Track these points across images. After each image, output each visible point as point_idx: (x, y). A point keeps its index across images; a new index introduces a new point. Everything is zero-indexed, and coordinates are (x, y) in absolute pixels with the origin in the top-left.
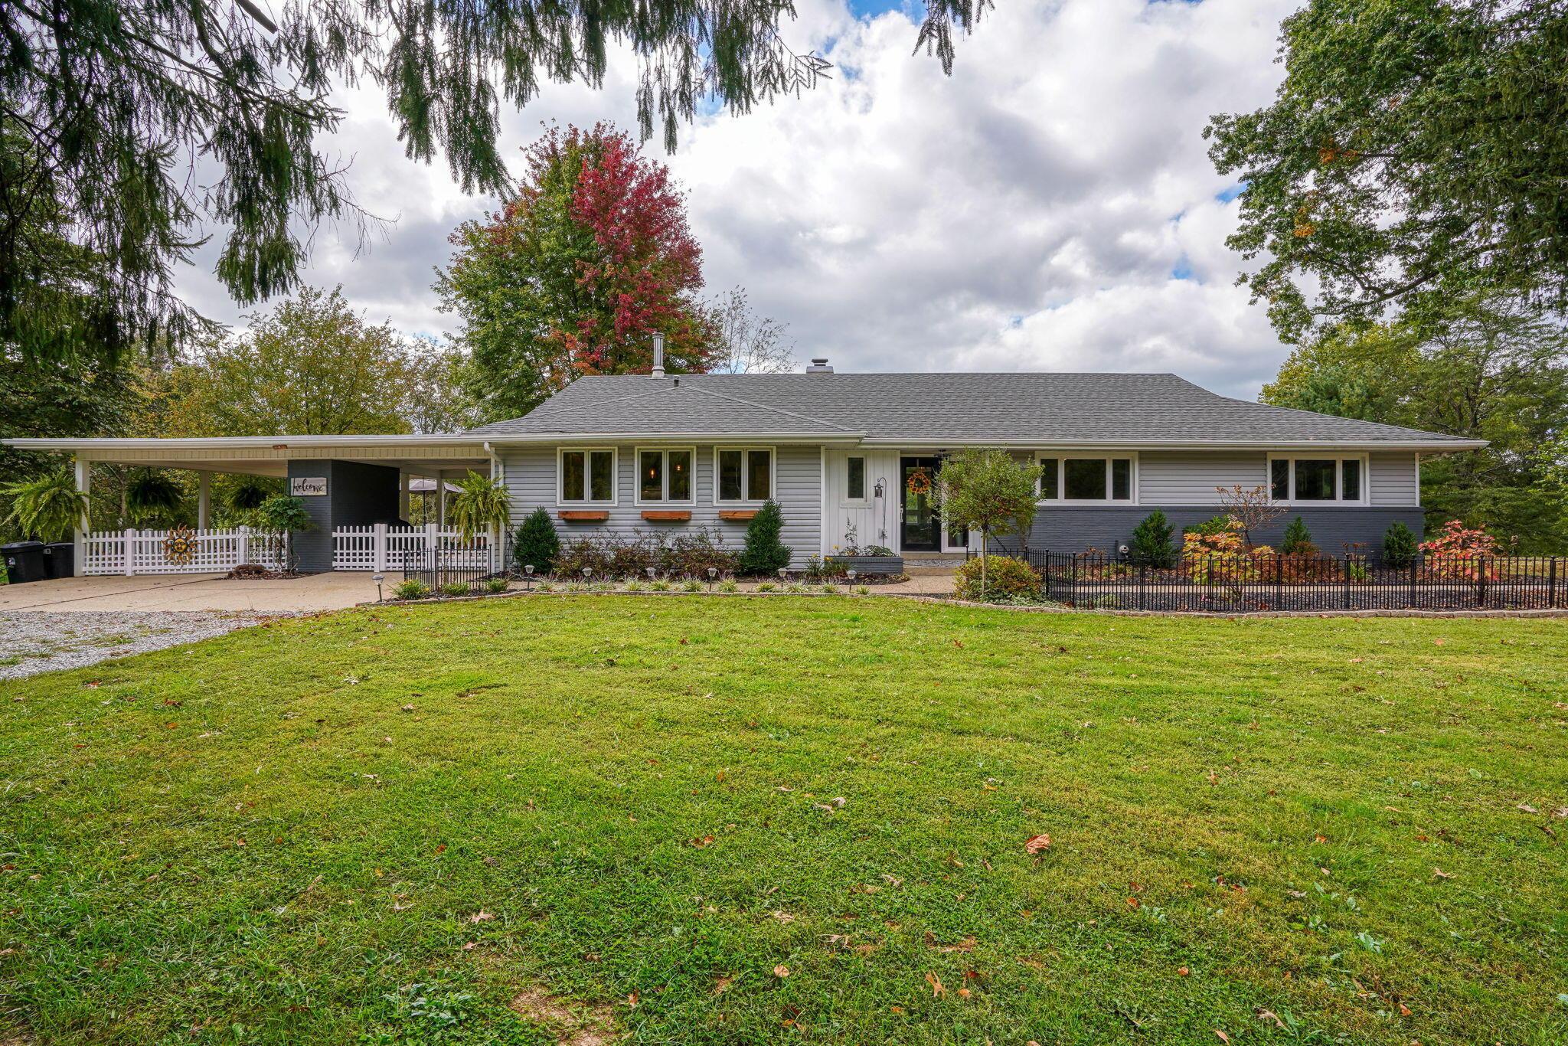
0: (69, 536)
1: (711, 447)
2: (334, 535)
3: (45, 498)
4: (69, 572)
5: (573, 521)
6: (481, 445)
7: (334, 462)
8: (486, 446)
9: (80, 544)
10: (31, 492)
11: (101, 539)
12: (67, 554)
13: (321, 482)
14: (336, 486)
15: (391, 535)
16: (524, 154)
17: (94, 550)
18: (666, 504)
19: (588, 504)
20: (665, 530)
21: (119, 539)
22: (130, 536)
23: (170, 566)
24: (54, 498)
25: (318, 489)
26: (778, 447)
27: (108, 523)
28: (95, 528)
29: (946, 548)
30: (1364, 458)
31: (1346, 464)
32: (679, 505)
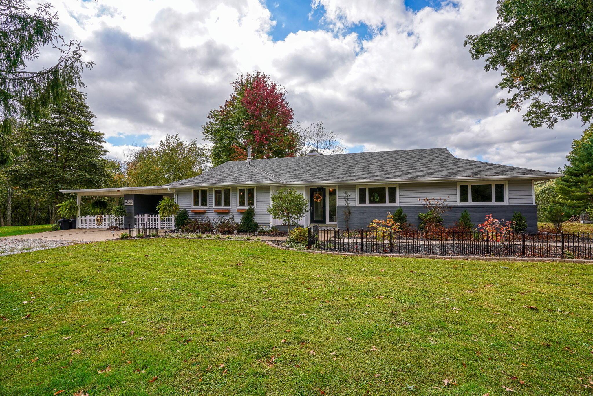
0: (75, 217)
1: (236, 187)
2: (135, 217)
3: (68, 207)
4: (75, 227)
5: (197, 213)
6: (167, 189)
7: (135, 195)
8: (169, 189)
9: (78, 219)
10: (64, 205)
11: (84, 218)
12: (75, 222)
13: (131, 201)
14: (135, 203)
15: (149, 217)
16: (231, 85)
17: (81, 221)
18: (223, 207)
19: (200, 208)
20: (222, 216)
21: (86, 218)
22: (89, 217)
23: (97, 226)
24: (71, 207)
25: (130, 203)
26: (257, 187)
27: (85, 213)
28: (82, 215)
29: (328, 222)
30: (505, 184)
31: (497, 186)
32: (227, 207)
